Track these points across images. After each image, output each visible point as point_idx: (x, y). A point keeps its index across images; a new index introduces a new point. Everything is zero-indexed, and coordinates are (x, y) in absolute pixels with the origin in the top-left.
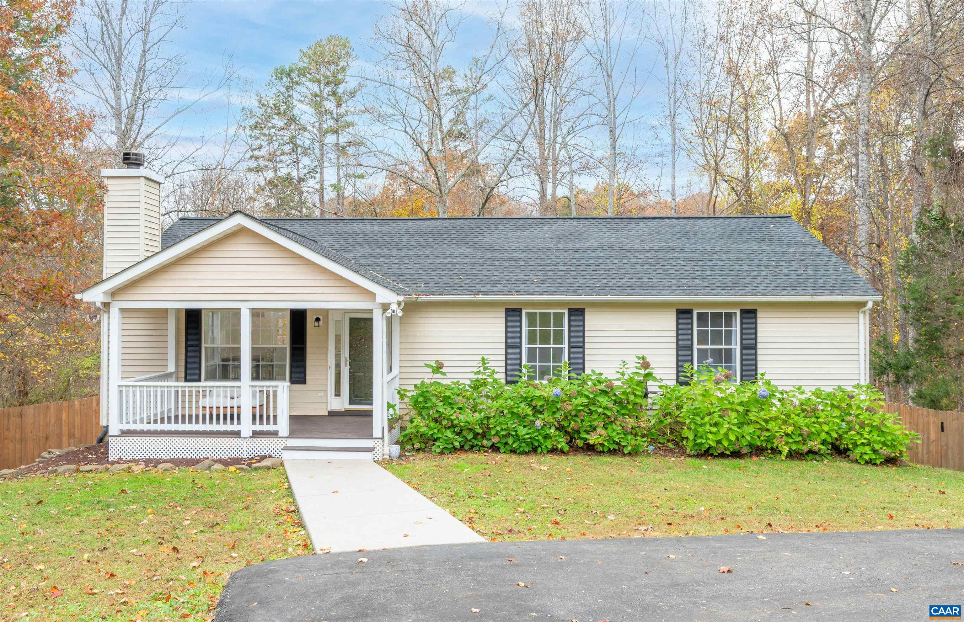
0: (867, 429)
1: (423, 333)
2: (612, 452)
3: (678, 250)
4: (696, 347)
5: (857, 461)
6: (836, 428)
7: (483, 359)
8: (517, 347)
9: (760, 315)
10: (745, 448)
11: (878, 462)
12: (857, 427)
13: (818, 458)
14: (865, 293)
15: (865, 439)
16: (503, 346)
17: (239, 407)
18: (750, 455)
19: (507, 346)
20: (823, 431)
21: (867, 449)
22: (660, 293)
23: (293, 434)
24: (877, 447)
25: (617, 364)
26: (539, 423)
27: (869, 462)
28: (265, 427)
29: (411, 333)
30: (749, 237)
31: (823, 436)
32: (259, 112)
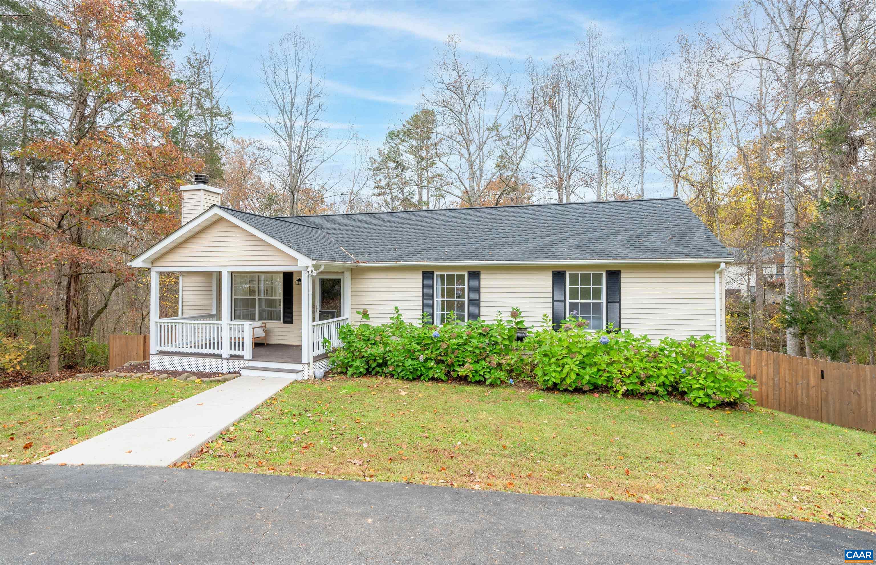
0: (703, 375)
1: (366, 289)
2: (479, 383)
3: (570, 226)
4: (568, 301)
5: (691, 404)
6: (674, 373)
7: (396, 308)
8: (431, 300)
9: (623, 275)
10: (587, 386)
11: (711, 406)
12: (694, 373)
13: (655, 398)
14: (719, 256)
15: (700, 384)
16: (421, 299)
17: (243, 338)
18: (591, 391)
19: (423, 300)
20: (662, 374)
21: (701, 393)
22: (536, 258)
23: (255, 357)
24: (710, 392)
25: (495, 314)
26: (422, 358)
27: (702, 405)
28: (237, 353)
29: (360, 289)
30: (636, 215)
31: (662, 379)
32: (379, 159)
